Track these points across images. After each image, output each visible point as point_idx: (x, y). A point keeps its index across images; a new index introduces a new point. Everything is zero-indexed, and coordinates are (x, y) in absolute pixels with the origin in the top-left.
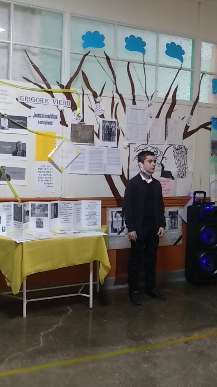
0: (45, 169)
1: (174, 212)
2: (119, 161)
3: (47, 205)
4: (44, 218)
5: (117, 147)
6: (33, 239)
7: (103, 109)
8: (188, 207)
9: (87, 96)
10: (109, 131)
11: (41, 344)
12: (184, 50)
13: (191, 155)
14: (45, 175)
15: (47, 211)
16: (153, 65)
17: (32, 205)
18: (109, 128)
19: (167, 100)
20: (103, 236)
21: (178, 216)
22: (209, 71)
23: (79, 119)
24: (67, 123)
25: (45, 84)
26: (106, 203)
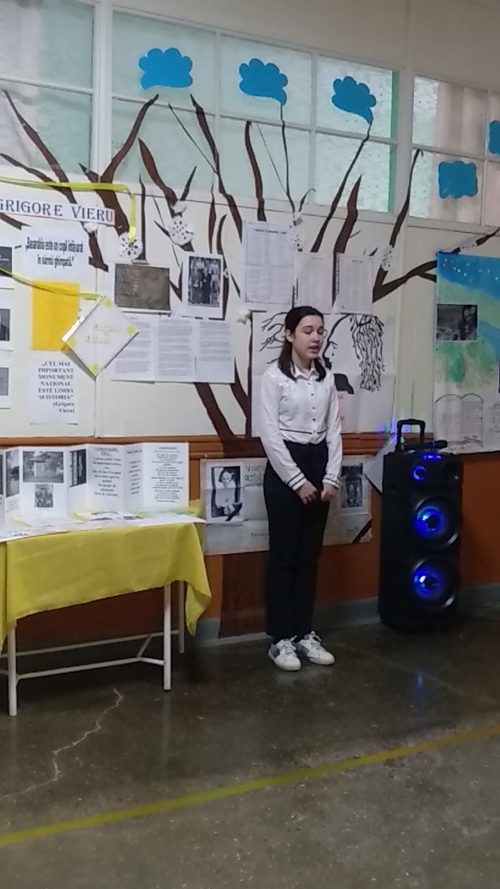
0: (56, 370)
1: (352, 467)
2: (227, 352)
3: (61, 454)
4: (55, 484)
5: (223, 319)
6: (30, 534)
7: (189, 231)
8: (385, 456)
9: (151, 198)
10: (205, 281)
11: (56, 774)
12: (376, 96)
13: (390, 337)
14: (54, 384)
15: (62, 469)
16: (304, 130)
17: (26, 454)
18: (203, 274)
19: (337, 209)
20: (195, 524)
21: (363, 477)
22: (430, 143)
23: (135, 253)
24: (106, 262)
25: (54, 170)
26: (199, 450)
